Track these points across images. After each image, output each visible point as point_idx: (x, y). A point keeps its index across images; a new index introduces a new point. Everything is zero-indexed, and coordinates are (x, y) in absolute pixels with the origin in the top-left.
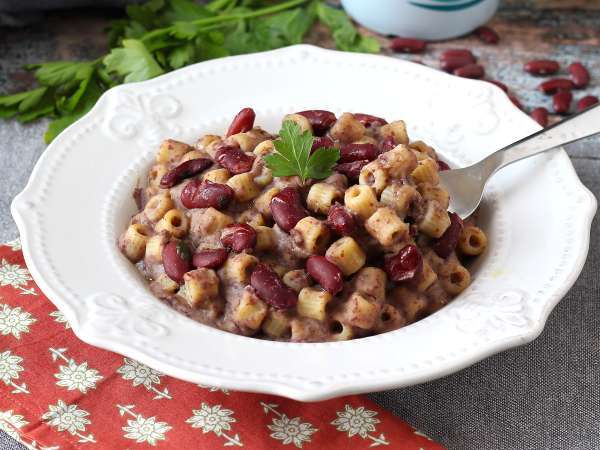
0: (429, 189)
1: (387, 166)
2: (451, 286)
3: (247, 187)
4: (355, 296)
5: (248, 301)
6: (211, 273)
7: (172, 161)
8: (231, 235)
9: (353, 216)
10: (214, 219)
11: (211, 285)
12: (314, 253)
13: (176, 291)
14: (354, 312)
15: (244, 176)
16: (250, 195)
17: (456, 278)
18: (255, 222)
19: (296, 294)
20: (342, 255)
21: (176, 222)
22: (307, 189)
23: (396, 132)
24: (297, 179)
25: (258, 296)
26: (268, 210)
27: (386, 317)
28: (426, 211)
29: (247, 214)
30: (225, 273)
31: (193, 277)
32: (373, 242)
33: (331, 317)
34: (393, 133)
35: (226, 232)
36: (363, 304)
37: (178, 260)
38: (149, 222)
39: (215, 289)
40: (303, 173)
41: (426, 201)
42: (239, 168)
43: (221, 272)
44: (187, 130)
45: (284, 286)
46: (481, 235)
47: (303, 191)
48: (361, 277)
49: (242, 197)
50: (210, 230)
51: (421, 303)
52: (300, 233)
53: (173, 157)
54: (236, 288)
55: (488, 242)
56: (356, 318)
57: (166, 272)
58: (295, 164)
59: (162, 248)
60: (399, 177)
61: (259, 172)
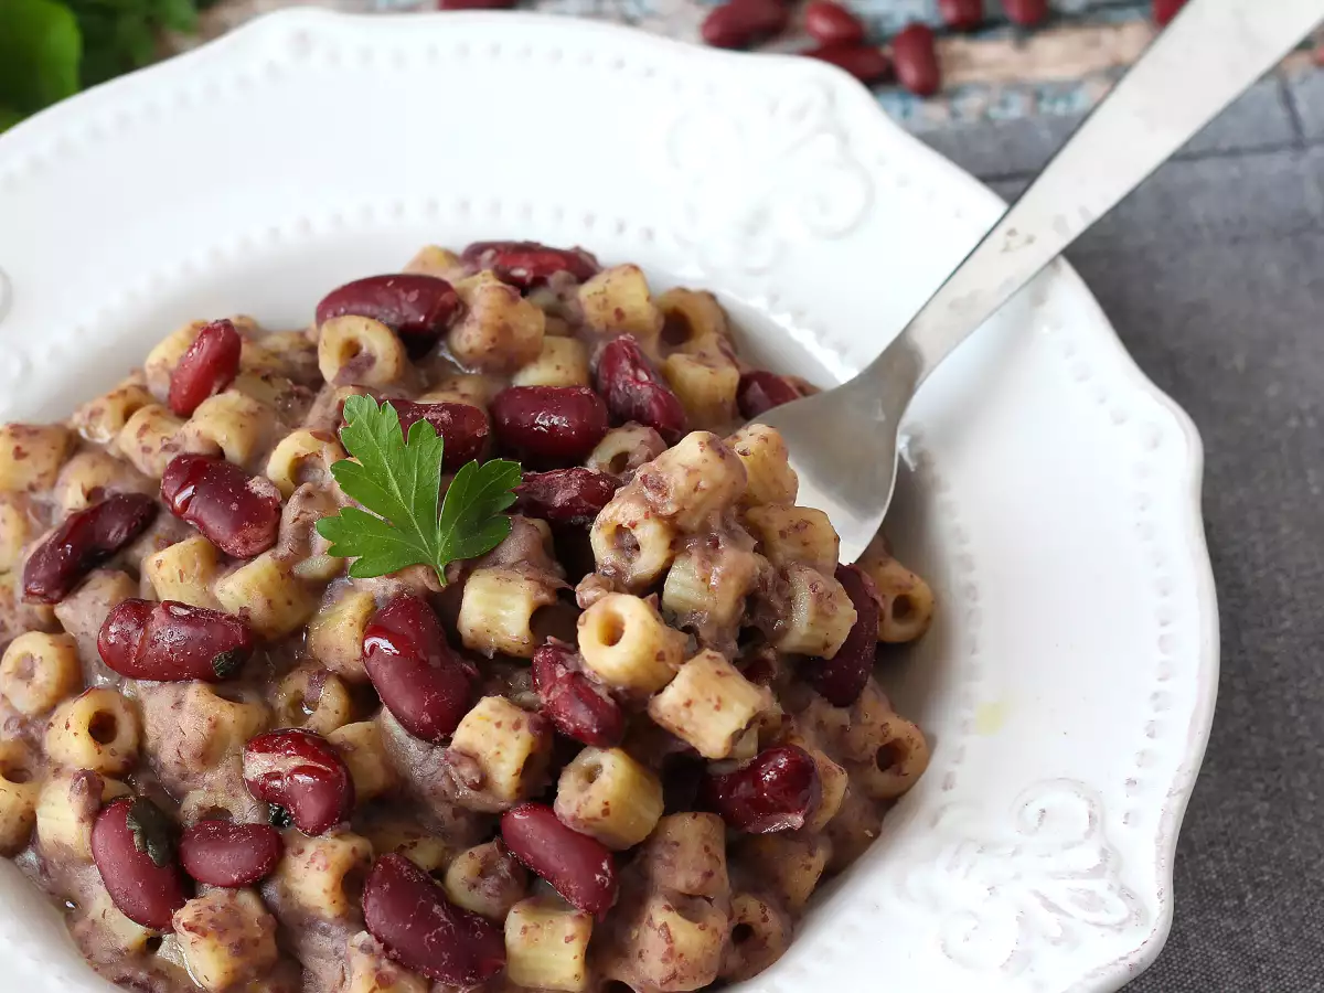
0: (783, 534)
1: (671, 509)
2: (882, 780)
3: (280, 600)
4: (659, 913)
5: (373, 982)
6: (247, 899)
7: (32, 488)
8: (278, 776)
9: (613, 694)
10: (215, 725)
11: (256, 942)
12: (517, 802)
13: (153, 943)
14: (665, 960)
15: (263, 565)
16: (293, 618)
17: (892, 756)
18: (327, 709)
19: (497, 926)
20: (606, 812)
21: (102, 728)
22: (454, 594)
23: (625, 307)
24: (420, 572)
25: (394, 961)
26: (356, 668)
27: (742, 934)
28: (789, 602)
29: (298, 682)
30: (287, 894)
31: (204, 934)
32: (676, 747)
33: (602, 976)
34: (619, 313)
35: (258, 765)
36: (688, 936)
37: (143, 869)
38: (24, 723)
39: (269, 949)
40: (434, 550)
41: (783, 574)
42: (246, 543)
43: (271, 891)
44: (40, 358)
45: (456, 910)
46: (920, 591)
47: (445, 605)
48: (659, 850)
49: (272, 629)
50: (208, 755)
51: (820, 859)
52: (471, 757)
53: (33, 478)
54: (325, 932)
55: (936, 600)
56: (674, 976)
57: (117, 904)
58: (405, 528)
59: (86, 828)
60: (705, 529)
61: (304, 547)
